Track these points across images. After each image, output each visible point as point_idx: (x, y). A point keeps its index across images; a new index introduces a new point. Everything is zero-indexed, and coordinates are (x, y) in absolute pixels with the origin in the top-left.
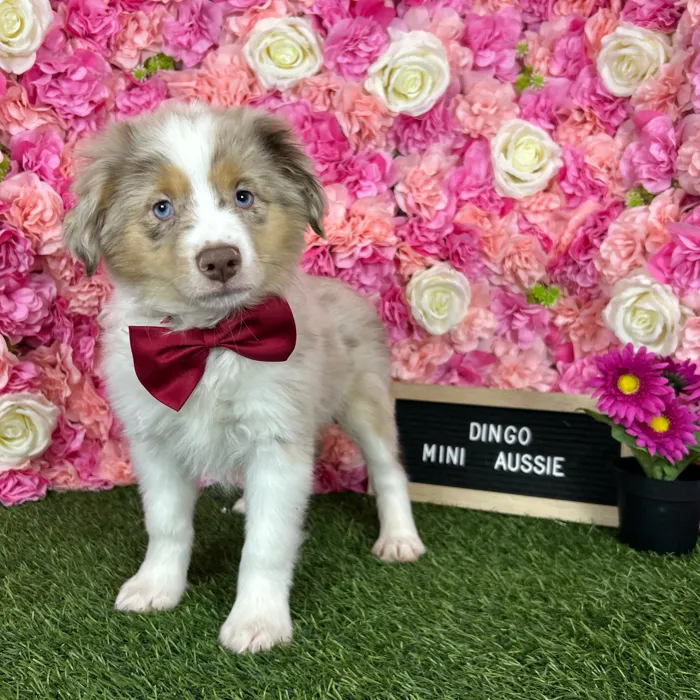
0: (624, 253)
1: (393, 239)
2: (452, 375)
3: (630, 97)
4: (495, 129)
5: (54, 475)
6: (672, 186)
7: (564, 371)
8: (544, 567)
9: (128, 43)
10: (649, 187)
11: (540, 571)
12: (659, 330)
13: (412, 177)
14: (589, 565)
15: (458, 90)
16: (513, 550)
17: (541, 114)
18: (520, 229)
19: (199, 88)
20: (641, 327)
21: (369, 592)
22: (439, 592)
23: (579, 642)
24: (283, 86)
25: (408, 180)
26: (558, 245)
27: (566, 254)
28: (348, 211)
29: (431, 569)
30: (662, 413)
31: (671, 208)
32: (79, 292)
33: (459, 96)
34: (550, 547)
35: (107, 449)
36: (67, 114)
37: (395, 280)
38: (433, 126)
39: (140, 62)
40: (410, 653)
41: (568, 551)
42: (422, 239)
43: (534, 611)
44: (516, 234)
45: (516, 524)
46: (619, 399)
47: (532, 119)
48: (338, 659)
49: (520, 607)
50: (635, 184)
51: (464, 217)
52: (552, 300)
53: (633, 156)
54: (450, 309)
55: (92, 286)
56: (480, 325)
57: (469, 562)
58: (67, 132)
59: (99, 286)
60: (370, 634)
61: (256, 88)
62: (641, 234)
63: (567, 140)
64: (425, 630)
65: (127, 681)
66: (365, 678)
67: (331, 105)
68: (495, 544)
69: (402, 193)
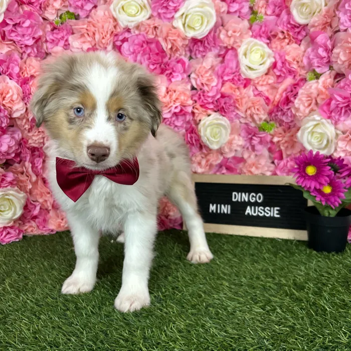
0: (306, 104)
1: (190, 102)
2: (223, 169)
3: (307, 25)
4: (240, 44)
5: (26, 228)
6: (330, 69)
7: (278, 165)
8: (272, 262)
9: (51, 6)
10: (318, 70)
11: (271, 264)
12: (325, 142)
13: (199, 70)
14: (294, 260)
15: (220, 24)
16: (256, 255)
17: (263, 35)
18: (254, 94)
19: (88, 28)
20: (316, 141)
21: (187, 278)
22: (221, 277)
23: (290, 298)
24: (131, 26)
25: (197, 72)
26: (273, 102)
27: (278, 106)
28: (167, 88)
29: (216, 266)
30: (328, 184)
31: (330, 81)
32: (33, 135)
33: (221, 28)
34: (275, 252)
35: (52, 213)
36: (22, 44)
37: (192, 122)
38: (208, 43)
39: (57, 16)
40: (209, 308)
41: (283, 253)
42: (205, 101)
43: (268, 284)
44: (252, 97)
45: (257, 241)
46: (307, 178)
47: (259, 38)
48: (174, 313)
49: (261, 283)
50: (311, 69)
51: (226, 89)
52: (271, 130)
53: (310, 55)
54: (221, 136)
55: (39, 132)
56: (236, 143)
57: (235, 261)
58: (22, 54)
59: (43, 132)
60: (188, 299)
61: (118, 27)
62: (315, 95)
63: (276, 48)
64: (215, 296)
65: (70, 329)
66: (187, 321)
67: (156, 34)
68: (247, 252)
69: (194, 78)
